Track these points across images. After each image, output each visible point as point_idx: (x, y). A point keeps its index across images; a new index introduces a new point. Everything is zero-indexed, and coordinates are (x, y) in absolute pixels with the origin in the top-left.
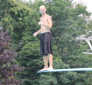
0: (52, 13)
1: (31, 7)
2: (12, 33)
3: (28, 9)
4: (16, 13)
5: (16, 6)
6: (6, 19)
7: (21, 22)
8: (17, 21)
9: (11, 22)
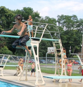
0: (24, 16)
1: (14, 13)
2: (6, 24)
3: (13, 14)
4: (8, 15)
5: (7, 12)
6: (3, 18)
7: (10, 20)
8: (8, 19)
9: (5, 19)
